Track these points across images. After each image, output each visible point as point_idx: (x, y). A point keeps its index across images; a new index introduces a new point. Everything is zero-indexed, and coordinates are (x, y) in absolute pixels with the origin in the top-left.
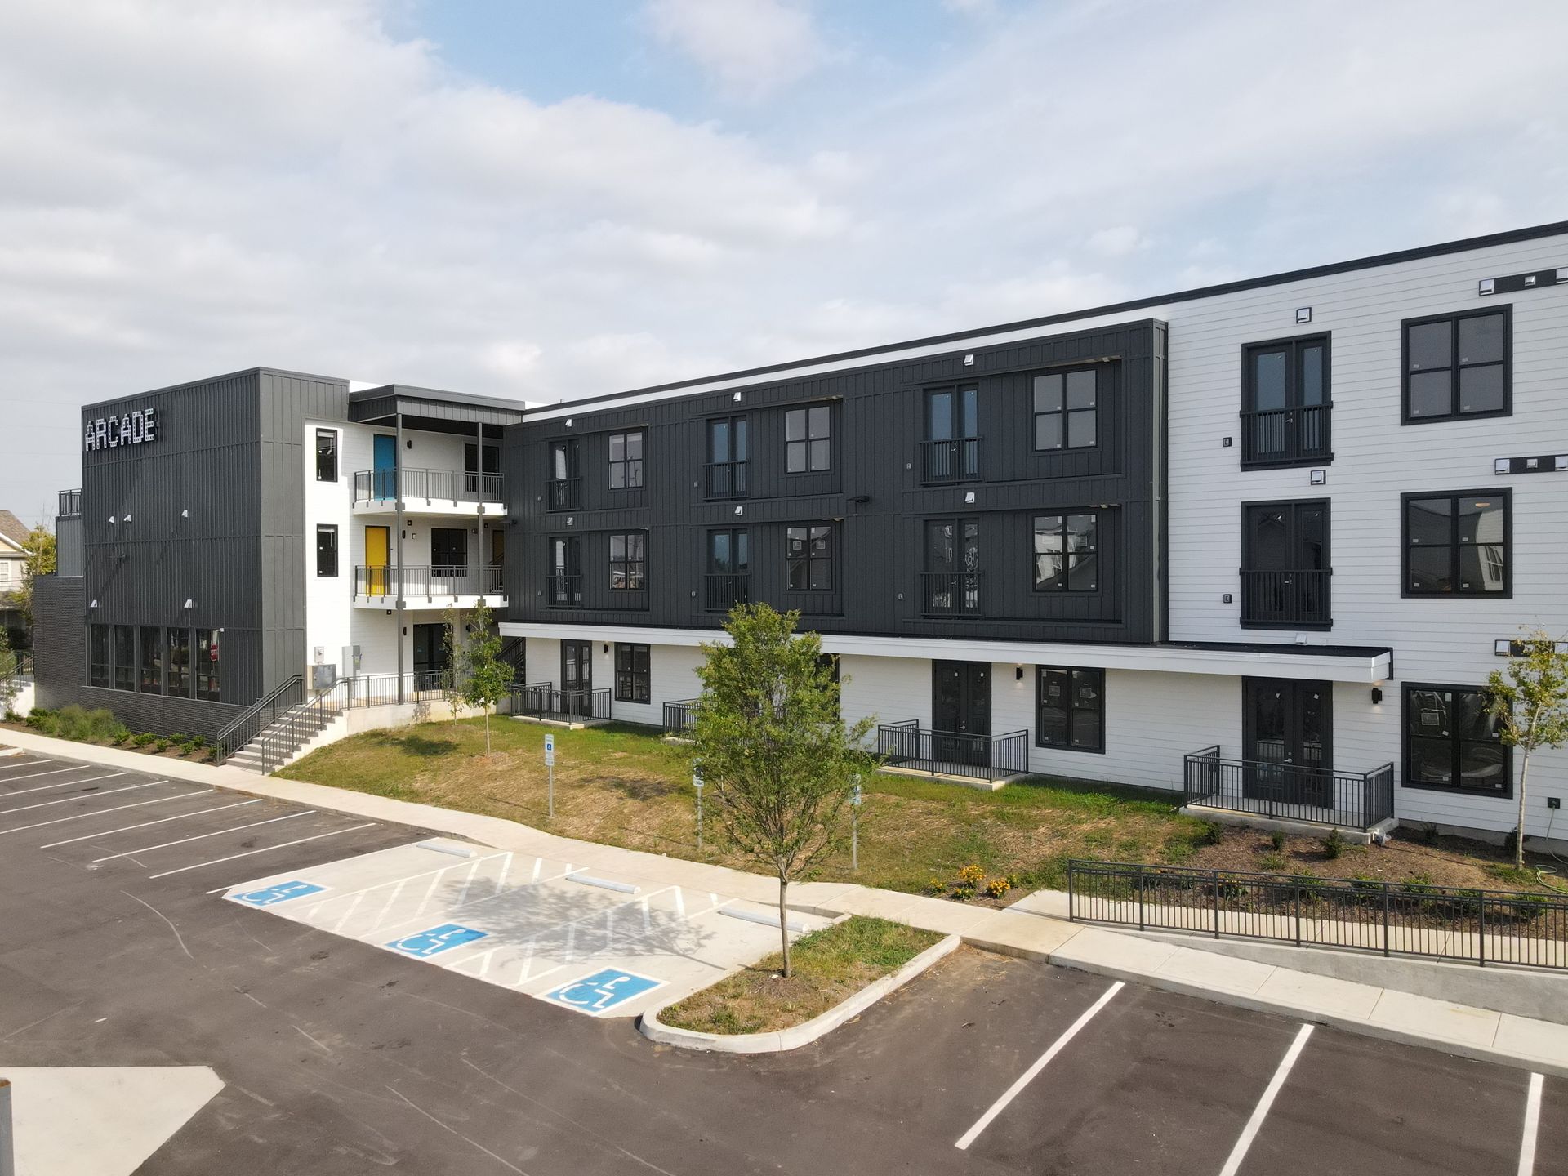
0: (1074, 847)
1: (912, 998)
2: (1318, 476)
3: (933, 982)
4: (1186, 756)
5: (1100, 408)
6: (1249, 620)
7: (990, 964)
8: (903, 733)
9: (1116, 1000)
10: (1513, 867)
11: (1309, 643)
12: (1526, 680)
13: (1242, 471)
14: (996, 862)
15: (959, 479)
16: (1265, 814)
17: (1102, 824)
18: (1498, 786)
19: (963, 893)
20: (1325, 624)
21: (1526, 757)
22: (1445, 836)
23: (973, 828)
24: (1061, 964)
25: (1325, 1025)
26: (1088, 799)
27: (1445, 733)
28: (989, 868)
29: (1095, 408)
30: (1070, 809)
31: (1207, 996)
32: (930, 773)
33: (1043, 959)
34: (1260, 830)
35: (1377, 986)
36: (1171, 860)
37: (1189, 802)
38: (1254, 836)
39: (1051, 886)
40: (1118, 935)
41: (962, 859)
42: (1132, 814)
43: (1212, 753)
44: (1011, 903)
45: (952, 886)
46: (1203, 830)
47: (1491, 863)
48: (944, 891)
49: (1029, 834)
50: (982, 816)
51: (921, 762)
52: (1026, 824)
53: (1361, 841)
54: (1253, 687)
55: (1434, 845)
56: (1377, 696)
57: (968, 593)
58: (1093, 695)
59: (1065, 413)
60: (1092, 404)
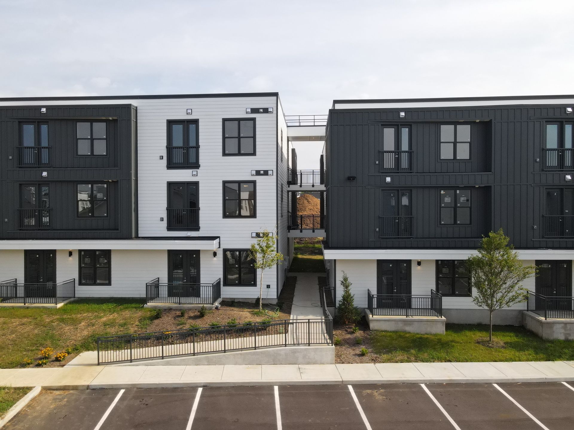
0: (98, 329)
1: (14, 428)
2: (195, 173)
3: (26, 415)
4: (146, 284)
5: (108, 139)
6: (170, 228)
7: (58, 397)
8: (8, 286)
9: (122, 399)
10: (259, 310)
11: (192, 236)
12: (262, 246)
13: (167, 169)
14: (61, 343)
15: (39, 165)
16: (177, 303)
17: (111, 317)
18: (252, 283)
19: (42, 363)
20: (197, 229)
21: (262, 272)
22: (237, 302)
23: (47, 328)
24: (94, 388)
25: (206, 386)
26: (104, 306)
27: (237, 266)
28: (56, 347)
29: (106, 139)
30: (96, 312)
31: (160, 386)
32: (23, 304)
33: (85, 388)
34: (176, 310)
35: (222, 365)
36: (141, 328)
37: (148, 302)
38: (174, 312)
39: (88, 349)
40: (121, 367)
41: (41, 345)
42: (124, 310)
43: (156, 281)
44: (68, 362)
45: (36, 360)
46: (154, 313)
47: (252, 310)
48: (32, 364)
49: (76, 327)
50: (52, 322)
51: (18, 299)
52: (75, 322)
53: (211, 309)
54: (172, 254)
55: (234, 306)
56: (215, 254)
57: (44, 218)
58: (106, 261)
59: (92, 140)
60: (105, 137)
